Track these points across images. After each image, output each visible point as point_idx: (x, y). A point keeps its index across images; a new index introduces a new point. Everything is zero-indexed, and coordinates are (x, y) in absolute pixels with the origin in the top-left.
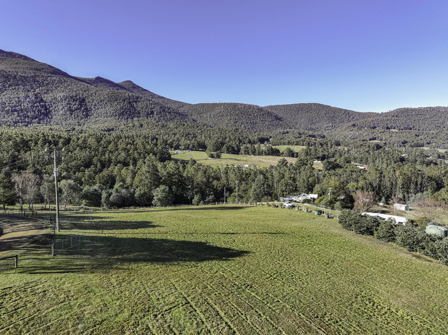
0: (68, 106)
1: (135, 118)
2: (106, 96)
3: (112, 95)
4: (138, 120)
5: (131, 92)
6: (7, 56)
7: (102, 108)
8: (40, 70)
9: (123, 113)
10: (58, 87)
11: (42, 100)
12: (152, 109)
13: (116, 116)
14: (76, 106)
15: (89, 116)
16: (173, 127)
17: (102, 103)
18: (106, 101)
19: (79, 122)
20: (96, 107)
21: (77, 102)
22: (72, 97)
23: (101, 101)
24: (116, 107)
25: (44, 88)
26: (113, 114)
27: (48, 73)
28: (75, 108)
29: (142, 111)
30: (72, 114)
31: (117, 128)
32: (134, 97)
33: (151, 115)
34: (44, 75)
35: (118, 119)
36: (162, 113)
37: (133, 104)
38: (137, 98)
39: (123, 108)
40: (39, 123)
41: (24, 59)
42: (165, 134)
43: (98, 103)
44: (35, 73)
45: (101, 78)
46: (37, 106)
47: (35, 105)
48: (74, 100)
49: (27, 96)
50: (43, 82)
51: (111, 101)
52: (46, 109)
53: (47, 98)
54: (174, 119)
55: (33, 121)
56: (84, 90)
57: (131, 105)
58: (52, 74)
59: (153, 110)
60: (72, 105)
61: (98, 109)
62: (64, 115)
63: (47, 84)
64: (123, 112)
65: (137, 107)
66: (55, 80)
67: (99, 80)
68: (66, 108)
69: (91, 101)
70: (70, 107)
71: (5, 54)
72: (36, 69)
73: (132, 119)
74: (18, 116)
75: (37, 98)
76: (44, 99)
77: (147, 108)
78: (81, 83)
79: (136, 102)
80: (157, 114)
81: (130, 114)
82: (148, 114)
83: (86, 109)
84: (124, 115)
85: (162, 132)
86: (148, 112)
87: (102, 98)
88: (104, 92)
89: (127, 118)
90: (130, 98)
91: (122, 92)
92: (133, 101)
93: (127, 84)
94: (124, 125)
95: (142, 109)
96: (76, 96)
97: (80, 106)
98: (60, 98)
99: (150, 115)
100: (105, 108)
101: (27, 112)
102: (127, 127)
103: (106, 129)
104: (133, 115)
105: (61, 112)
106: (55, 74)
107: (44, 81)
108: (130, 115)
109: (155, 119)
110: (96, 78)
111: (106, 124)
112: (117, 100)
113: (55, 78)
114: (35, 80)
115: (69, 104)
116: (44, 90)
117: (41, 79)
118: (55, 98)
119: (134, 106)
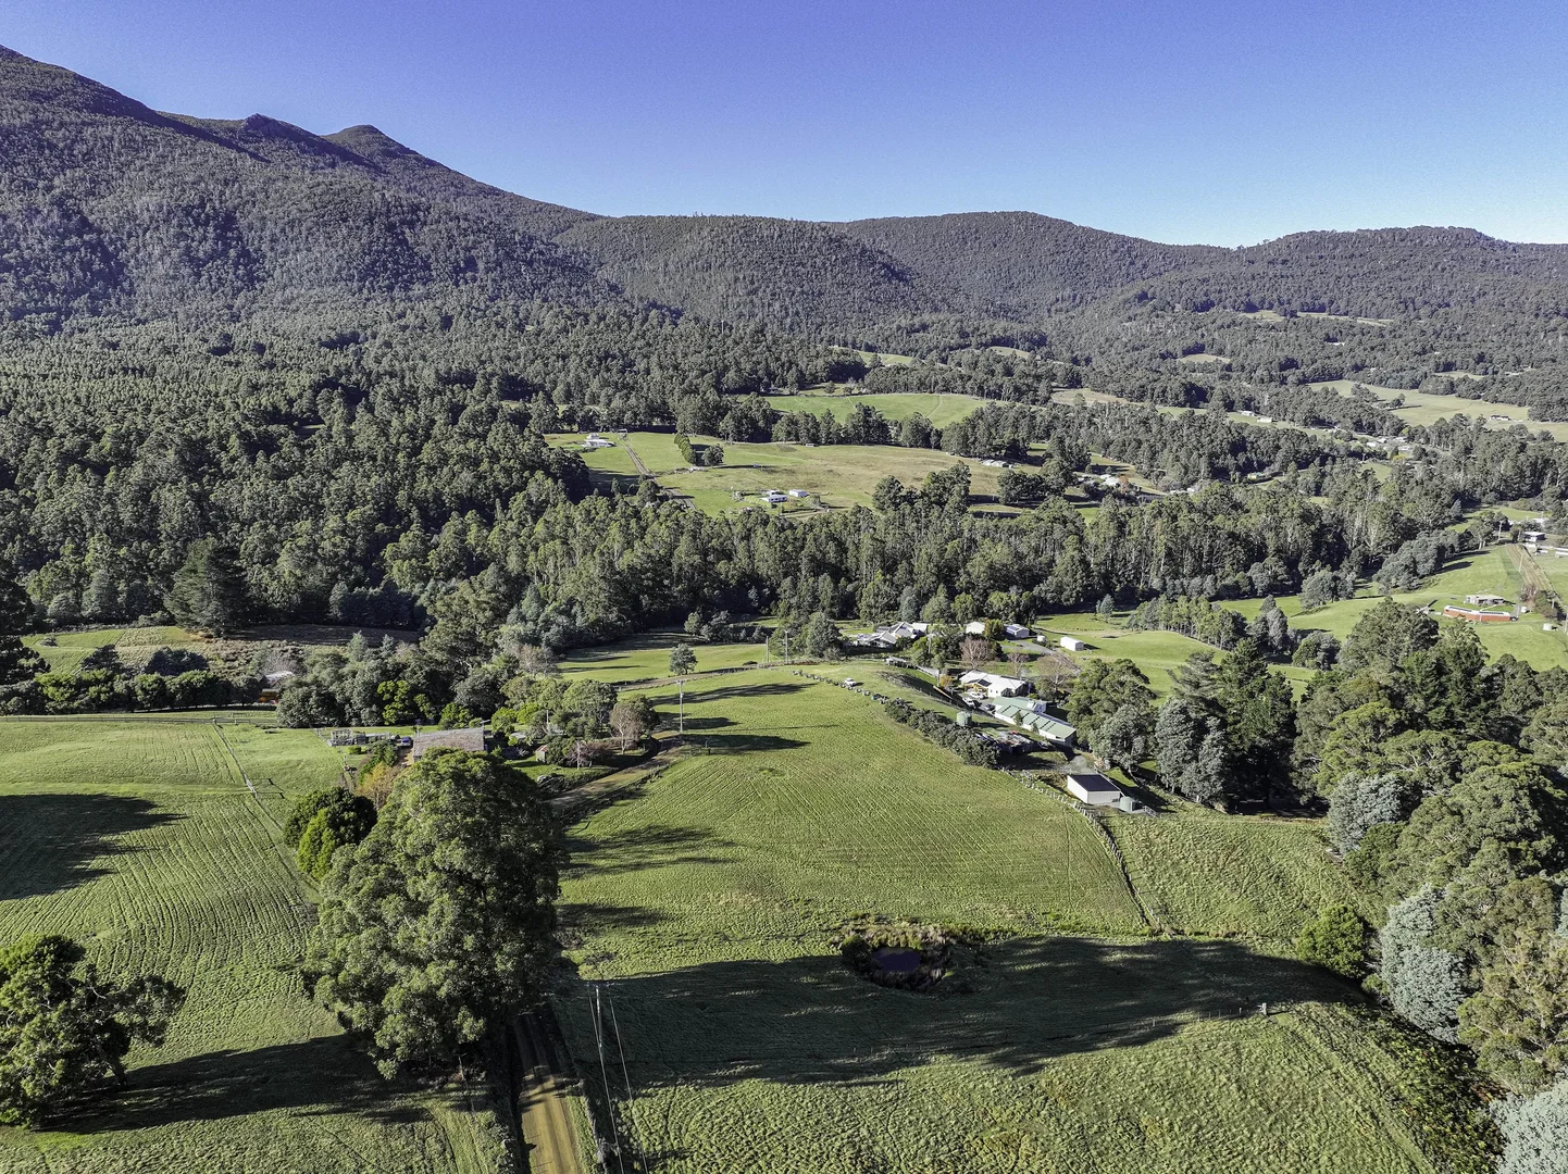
0: (182, 244)
1: (415, 287)
2: (307, 205)
3: (325, 198)
7: (298, 250)
8: (48, 98)
9: (372, 270)
10: (128, 165)
11: (85, 224)
12: (468, 249)
13: (351, 278)
14: (208, 246)
15: (259, 280)
17: (296, 230)
18: (310, 224)
19: (230, 307)
20: (279, 248)
21: (211, 229)
22: (188, 211)
23: (292, 225)
24: (346, 247)
25: (79, 173)
26: (339, 272)
27: (79, 110)
28: (205, 252)
29: (437, 260)
30: (199, 275)
32: (402, 206)
33: (469, 274)
34: (66, 118)
35: (360, 290)
36: (505, 265)
37: (403, 233)
38: (415, 209)
39: (370, 250)
43: (283, 230)
44: (34, 112)
45: (265, 120)
46: (76, 248)
47: (67, 242)
48: (197, 222)
49: (32, 209)
50: (71, 149)
51: (325, 225)
52: (106, 257)
54: (544, 285)
55: (75, 304)
56: (220, 176)
57: (397, 234)
58: (94, 110)
59: (473, 253)
60: (193, 240)
61: (286, 253)
63: (88, 156)
64: (374, 263)
65: (417, 243)
66: (110, 139)
67: (262, 130)
68: (175, 253)
69: (257, 224)
70: (188, 247)
72: (34, 95)
73: (407, 289)
74: (20, 286)
75: (65, 215)
76: (90, 218)
77: (451, 246)
79: (411, 225)
80: (488, 270)
81: (398, 270)
82: (457, 270)
83: (245, 253)
84: (376, 275)
86: (456, 260)
87: (294, 212)
89: (390, 288)
90: (389, 211)
92: (403, 222)
93: (363, 140)
95: (435, 249)
96: (202, 205)
97: (223, 244)
98: (146, 215)
99: (465, 271)
100: (308, 249)
101: (46, 271)
104: (406, 273)
105: (161, 269)
106: (108, 114)
107: (73, 142)
108: (398, 274)
109: (483, 288)
112: (345, 220)
113: (110, 128)
114: (39, 140)
115: (181, 236)
116: (83, 179)
117: (60, 135)
118: (132, 217)
119: (405, 241)
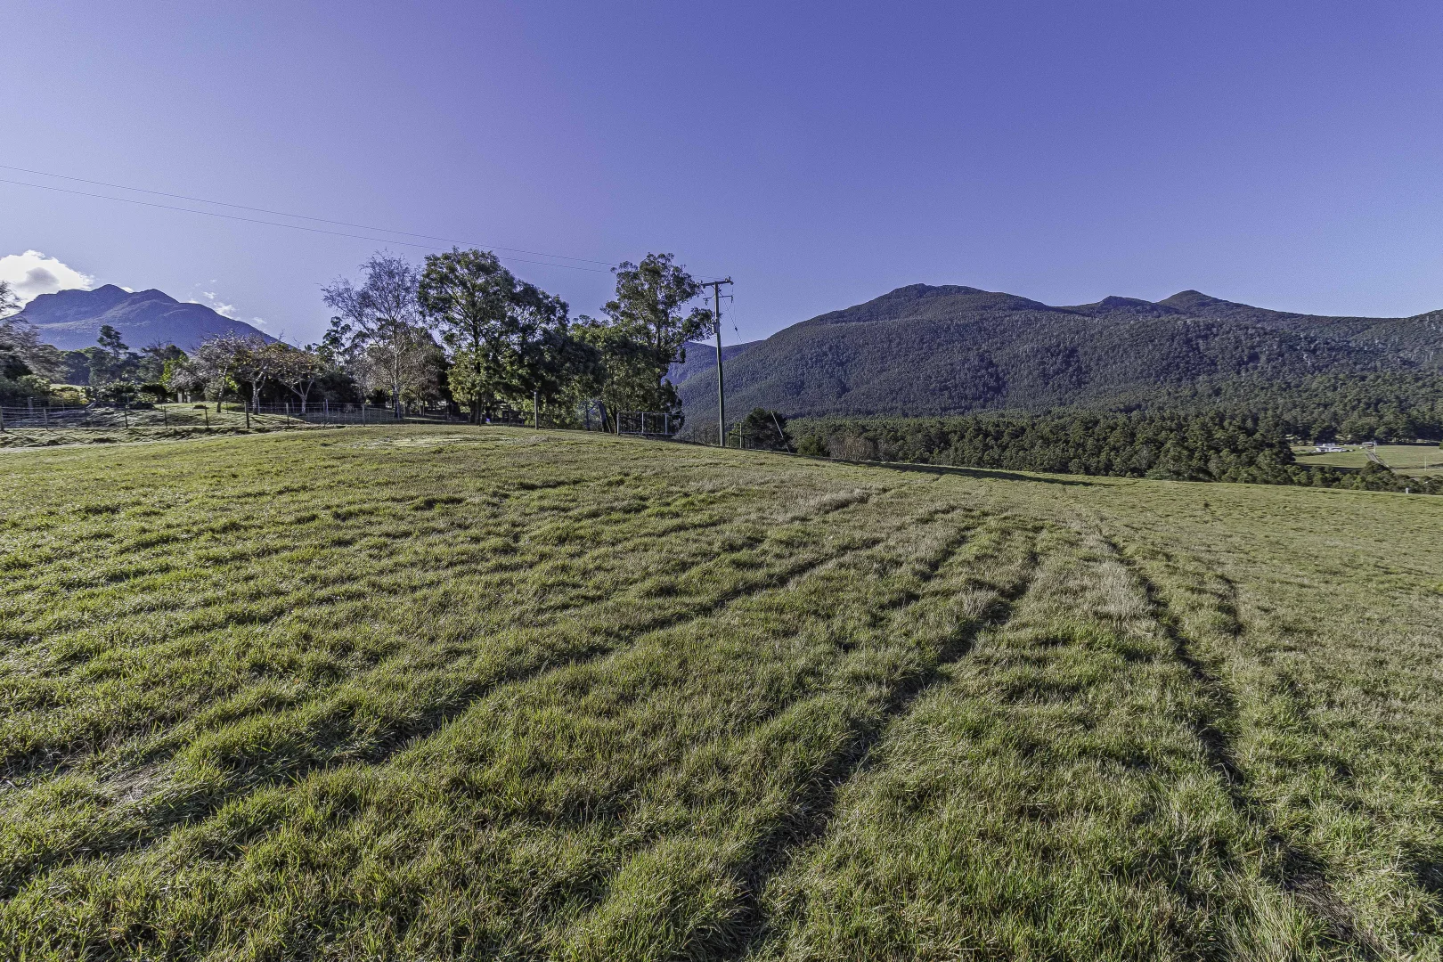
0: (1041, 367)
1: (1201, 378)
2: (1127, 336)
3: (1141, 330)
4: (1211, 381)
5: (1192, 315)
6: (938, 294)
7: (1115, 363)
8: (991, 307)
9: (1167, 369)
10: (1023, 333)
11: (991, 364)
12: (1253, 347)
13: (1150, 375)
14: (1055, 367)
15: (1085, 383)
16: (1322, 387)
17: (1116, 351)
18: (1126, 346)
19: (1061, 399)
20: (1102, 363)
21: (1060, 357)
22: (1048, 350)
23: (1113, 349)
24: (1150, 357)
25: (996, 340)
26: (1141, 373)
27: (1005, 310)
28: (1054, 371)
29: (1223, 358)
30: (1047, 384)
31: (1151, 403)
32: (1199, 326)
33: (1251, 364)
34: (997, 315)
35: (1155, 383)
36: (1286, 355)
37: (1197, 344)
38: (1209, 327)
39: (1168, 357)
40: (984, 407)
41: (965, 293)
42: (1290, 405)
43: (1107, 353)
44: (982, 315)
45: (1116, 298)
46: (983, 376)
47: (979, 374)
48: (1052, 355)
49: (966, 360)
50: (995, 329)
51: (1137, 346)
52: (998, 379)
53: (999, 357)
54: (1327, 366)
55: (974, 404)
56: (1075, 330)
57: (1192, 345)
58: (1012, 309)
59: (1257, 350)
60: (1048, 365)
61: (1106, 365)
62: (1032, 386)
63: (1003, 331)
64: (1169, 365)
65: (1208, 349)
66: (1017, 321)
67: (1113, 303)
68: (1036, 373)
69: (1090, 351)
70: (1044, 369)
71: (935, 292)
72: (984, 308)
73: (1193, 378)
74: (951, 397)
75: (982, 360)
76: (994, 361)
77: (1237, 348)
78: (1071, 317)
79: (1206, 337)
80: (1269, 361)
81: (1188, 368)
82: (1240, 363)
83: (1079, 369)
84: (1169, 373)
85: (1281, 401)
86: (1241, 357)
87: (1117, 341)
88: (1122, 327)
89: (1179, 380)
90: (1188, 331)
91: (1166, 320)
92: (1198, 337)
93: (1185, 299)
94: (1169, 394)
95: (1222, 351)
96: (1058, 345)
97: (1066, 365)
98: (1024, 355)
99: (1247, 363)
100: (1122, 362)
101: (965, 389)
102: (1176, 398)
103: (1122, 407)
104: (1194, 369)
105: (1026, 382)
106: (1018, 309)
107: (998, 326)
108: (1188, 370)
109: (1262, 374)
110: (1105, 301)
111: (1123, 397)
112: (1152, 341)
113: (1018, 316)
114: (980, 327)
115: (1042, 363)
116: (996, 343)
117: (992, 324)
118: (1016, 356)
119: (1198, 348)
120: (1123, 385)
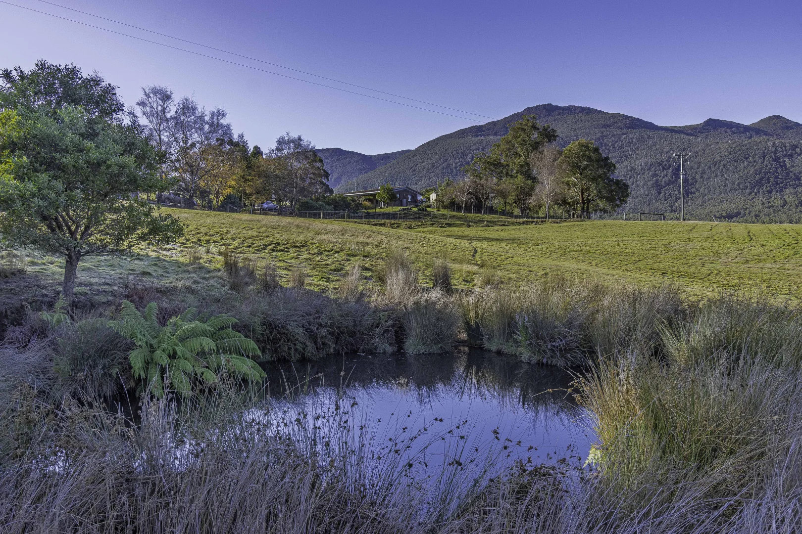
0: (654, 179)
1: (787, 190)
2: (725, 153)
3: (737, 149)
4: (796, 193)
5: (779, 137)
6: (564, 114)
7: (716, 176)
8: (609, 126)
9: (760, 183)
10: (638, 148)
13: (745, 188)
14: (667, 179)
15: (691, 193)
17: (717, 166)
18: (725, 162)
19: (672, 206)
20: (705, 176)
21: (670, 170)
22: (660, 164)
23: (715, 164)
24: (746, 172)
25: (615, 154)
26: (739, 185)
27: (621, 129)
28: (665, 182)
30: (660, 193)
31: (747, 211)
32: (785, 147)
34: (615, 133)
35: (750, 194)
37: (784, 162)
38: (794, 147)
39: (760, 172)
41: (587, 113)
43: (709, 167)
44: (602, 133)
45: (714, 120)
48: (664, 169)
50: (613, 145)
51: (734, 162)
56: (682, 147)
57: (780, 163)
58: (628, 128)
60: (660, 177)
61: (709, 178)
62: (648, 195)
63: (620, 148)
64: (761, 179)
65: (793, 166)
66: (632, 139)
67: (712, 125)
68: (650, 183)
69: (695, 166)
70: (657, 180)
71: (561, 111)
72: (604, 126)
73: (781, 191)
78: (678, 136)
79: (791, 156)
81: (777, 182)
84: (761, 185)
87: (717, 158)
88: (721, 146)
89: (770, 192)
90: (776, 150)
91: (758, 141)
92: (785, 156)
93: (772, 123)
94: (763, 204)
96: (668, 160)
97: (675, 177)
98: (640, 167)
100: (722, 175)
102: (769, 207)
103: (724, 214)
104: (782, 183)
106: (633, 128)
107: (616, 142)
108: (777, 184)
110: (705, 122)
111: (724, 206)
112: (747, 158)
113: (634, 134)
114: (601, 143)
115: (655, 175)
116: (615, 157)
117: (611, 140)
118: (633, 169)
119: (785, 166)
120: (723, 195)
